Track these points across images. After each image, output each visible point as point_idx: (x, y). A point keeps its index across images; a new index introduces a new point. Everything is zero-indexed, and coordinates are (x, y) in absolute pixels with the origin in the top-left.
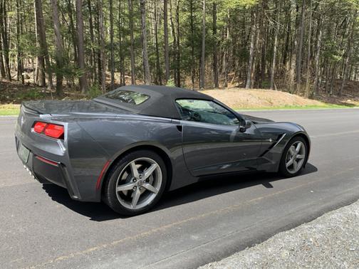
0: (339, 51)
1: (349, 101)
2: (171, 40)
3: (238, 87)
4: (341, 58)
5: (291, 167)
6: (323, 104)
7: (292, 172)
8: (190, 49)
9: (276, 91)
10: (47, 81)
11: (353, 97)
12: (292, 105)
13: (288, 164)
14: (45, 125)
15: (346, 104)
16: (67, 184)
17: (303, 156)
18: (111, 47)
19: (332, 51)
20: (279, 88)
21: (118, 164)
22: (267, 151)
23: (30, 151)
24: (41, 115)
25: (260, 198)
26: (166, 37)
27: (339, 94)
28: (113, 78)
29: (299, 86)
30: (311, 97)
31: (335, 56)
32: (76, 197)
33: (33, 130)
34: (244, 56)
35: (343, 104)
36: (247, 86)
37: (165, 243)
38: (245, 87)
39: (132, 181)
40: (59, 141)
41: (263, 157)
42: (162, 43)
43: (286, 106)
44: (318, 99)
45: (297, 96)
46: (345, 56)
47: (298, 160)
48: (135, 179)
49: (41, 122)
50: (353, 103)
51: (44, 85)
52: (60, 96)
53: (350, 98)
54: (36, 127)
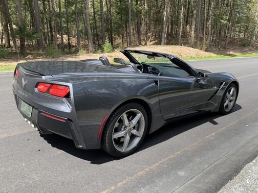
0: (224, 17)
1: (231, 52)
2: (105, 9)
3: (154, 44)
4: (226, 22)
5: (227, 106)
6: (215, 55)
7: (227, 111)
8: (119, 16)
9: (183, 46)
10: (11, 42)
11: (234, 50)
12: (194, 56)
13: (225, 105)
14: (49, 85)
15: (230, 55)
16: (73, 136)
17: (234, 98)
18: (59, 15)
19: (219, 17)
20: (185, 44)
21: (114, 116)
22: (213, 96)
23: (33, 107)
24: (43, 77)
25: (213, 134)
26: (102, 7)
27: (224, 48)
28: (62, 40)
29: (198, 43)
30: (206, 50)
31: (222, 21)
32: (81, 147)
33: (36, 90)
34: (159, 21)
35: (227, 55)
36: (162, 43)
37: (160, 182)
38: (160, 44)
39: (123, 129)
40: (64, 99)
41: (210, 101)
42: (98, 11)
43: (191, 57)
44: (211, 52)
45: (198, 50)
46: (229, 20)
47: (231, 101)
48: (125, 127)
49: (44, 83)
50: (234, 54)
51: (10, 46)
52: (23, 54)
53: (232, 50)
54: (39, 87)
